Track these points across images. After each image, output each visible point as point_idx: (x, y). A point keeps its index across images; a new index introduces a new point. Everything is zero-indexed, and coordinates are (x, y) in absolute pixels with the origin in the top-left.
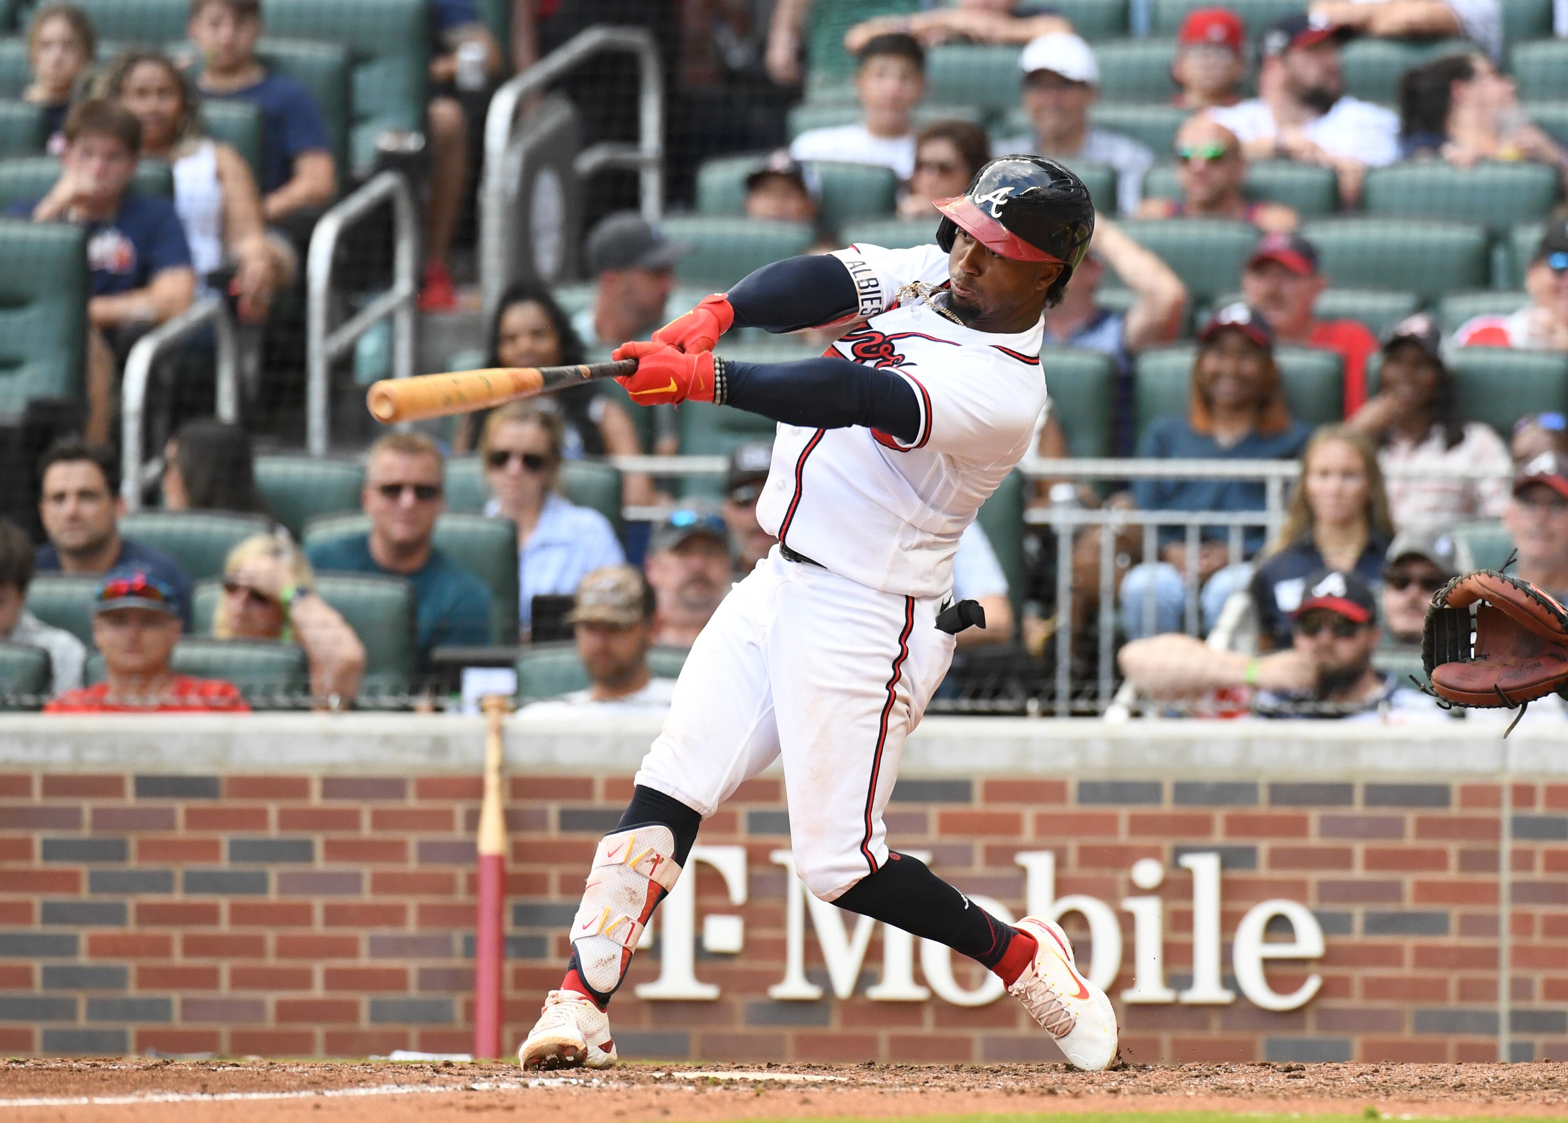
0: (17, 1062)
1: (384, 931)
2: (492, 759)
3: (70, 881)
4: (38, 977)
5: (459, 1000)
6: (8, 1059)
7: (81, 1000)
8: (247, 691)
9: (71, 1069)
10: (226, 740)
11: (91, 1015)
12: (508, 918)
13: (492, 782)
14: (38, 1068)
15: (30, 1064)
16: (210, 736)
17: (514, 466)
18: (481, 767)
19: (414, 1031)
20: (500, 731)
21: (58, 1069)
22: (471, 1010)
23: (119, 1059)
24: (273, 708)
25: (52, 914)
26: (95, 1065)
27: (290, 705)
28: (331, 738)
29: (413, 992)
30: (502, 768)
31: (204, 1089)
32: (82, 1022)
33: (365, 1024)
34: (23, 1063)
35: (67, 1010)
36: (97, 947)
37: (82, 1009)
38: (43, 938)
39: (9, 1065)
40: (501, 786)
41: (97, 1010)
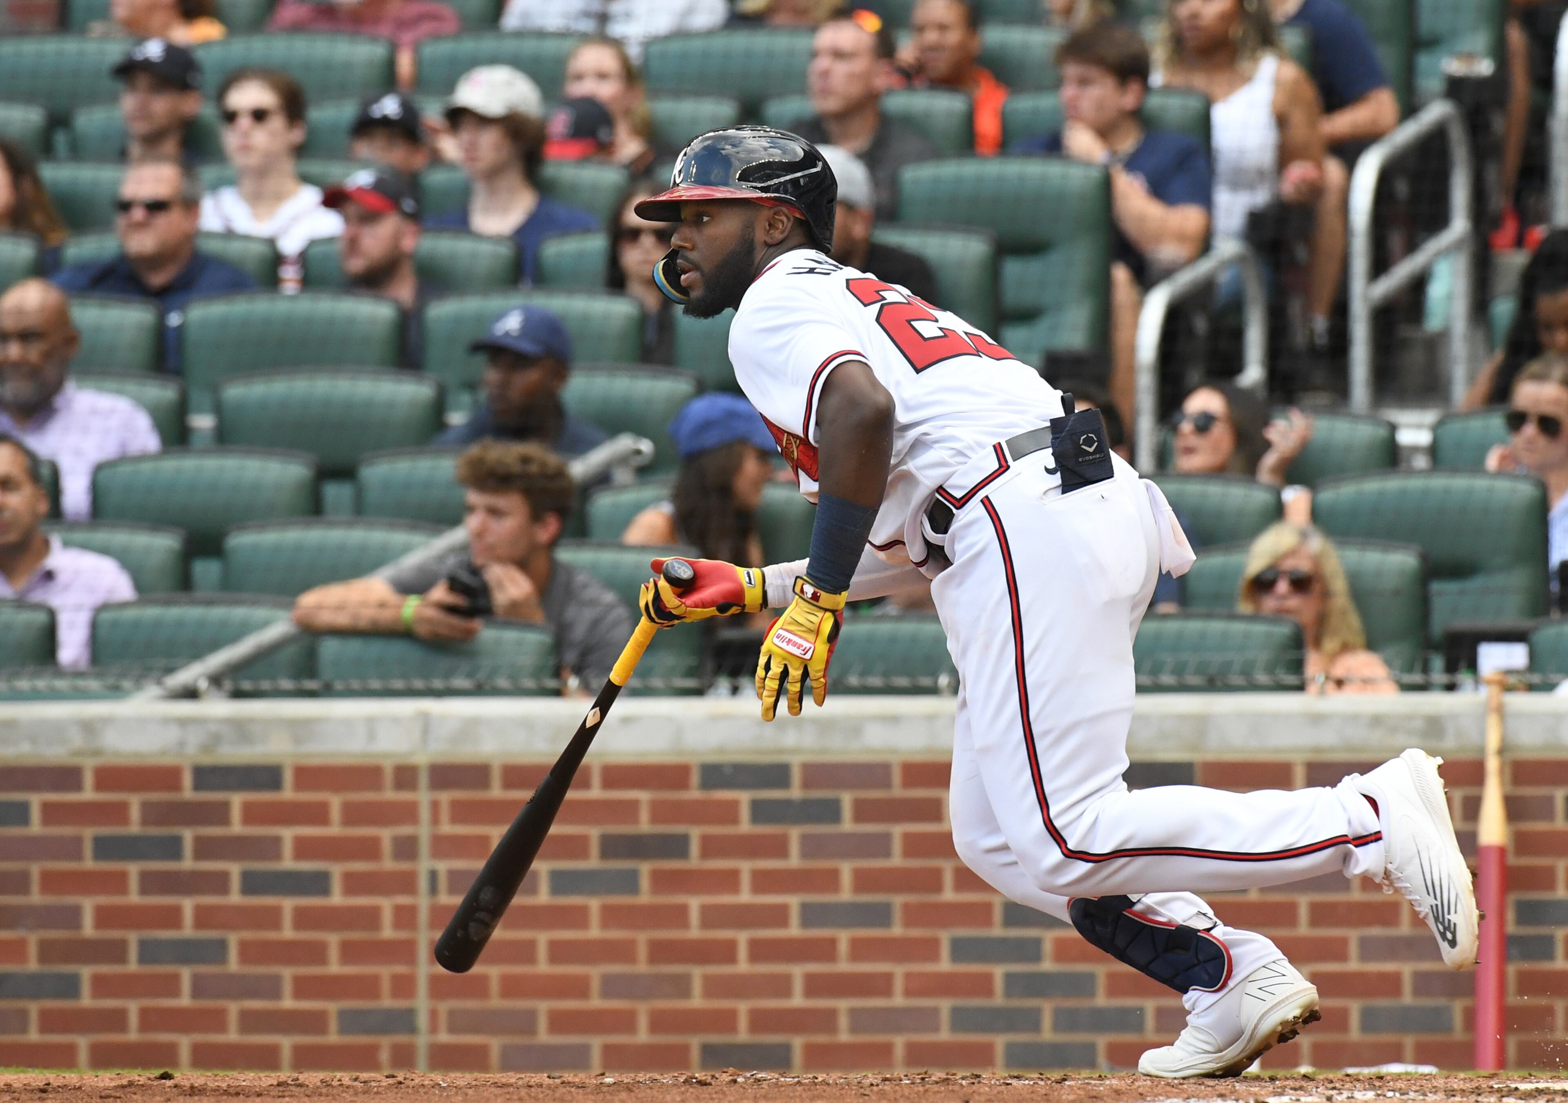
0: (976, 1078)
1: (1376, 931)
2: (1493, 741)
4: (999, 984)
5: (1458, 1007)
7: (1047, 1008)
10: (1202, 721)
11: (1057, 1027)
12: (1510, 916)
13: (1492, 765)
16: (1182, 718)
17: (1530, 430)
18: (1482, 750)
19: (1409, 1041)
20: (1500, 711)
22: (1471, 1018)
24: (1253, 687)
25: (1014, 916)
27: (1271, 683)
28: (1317, 719)
29: (1407, 999)
30: (1502, 751)
32: (1047, 1034)
33: (1355, 1034)
35: (1032, 1021)
36: (1063, 951)
37: (1047, 1020)
38: (1003, 941)
40: (1502, 772)
41: (1064, 1021)
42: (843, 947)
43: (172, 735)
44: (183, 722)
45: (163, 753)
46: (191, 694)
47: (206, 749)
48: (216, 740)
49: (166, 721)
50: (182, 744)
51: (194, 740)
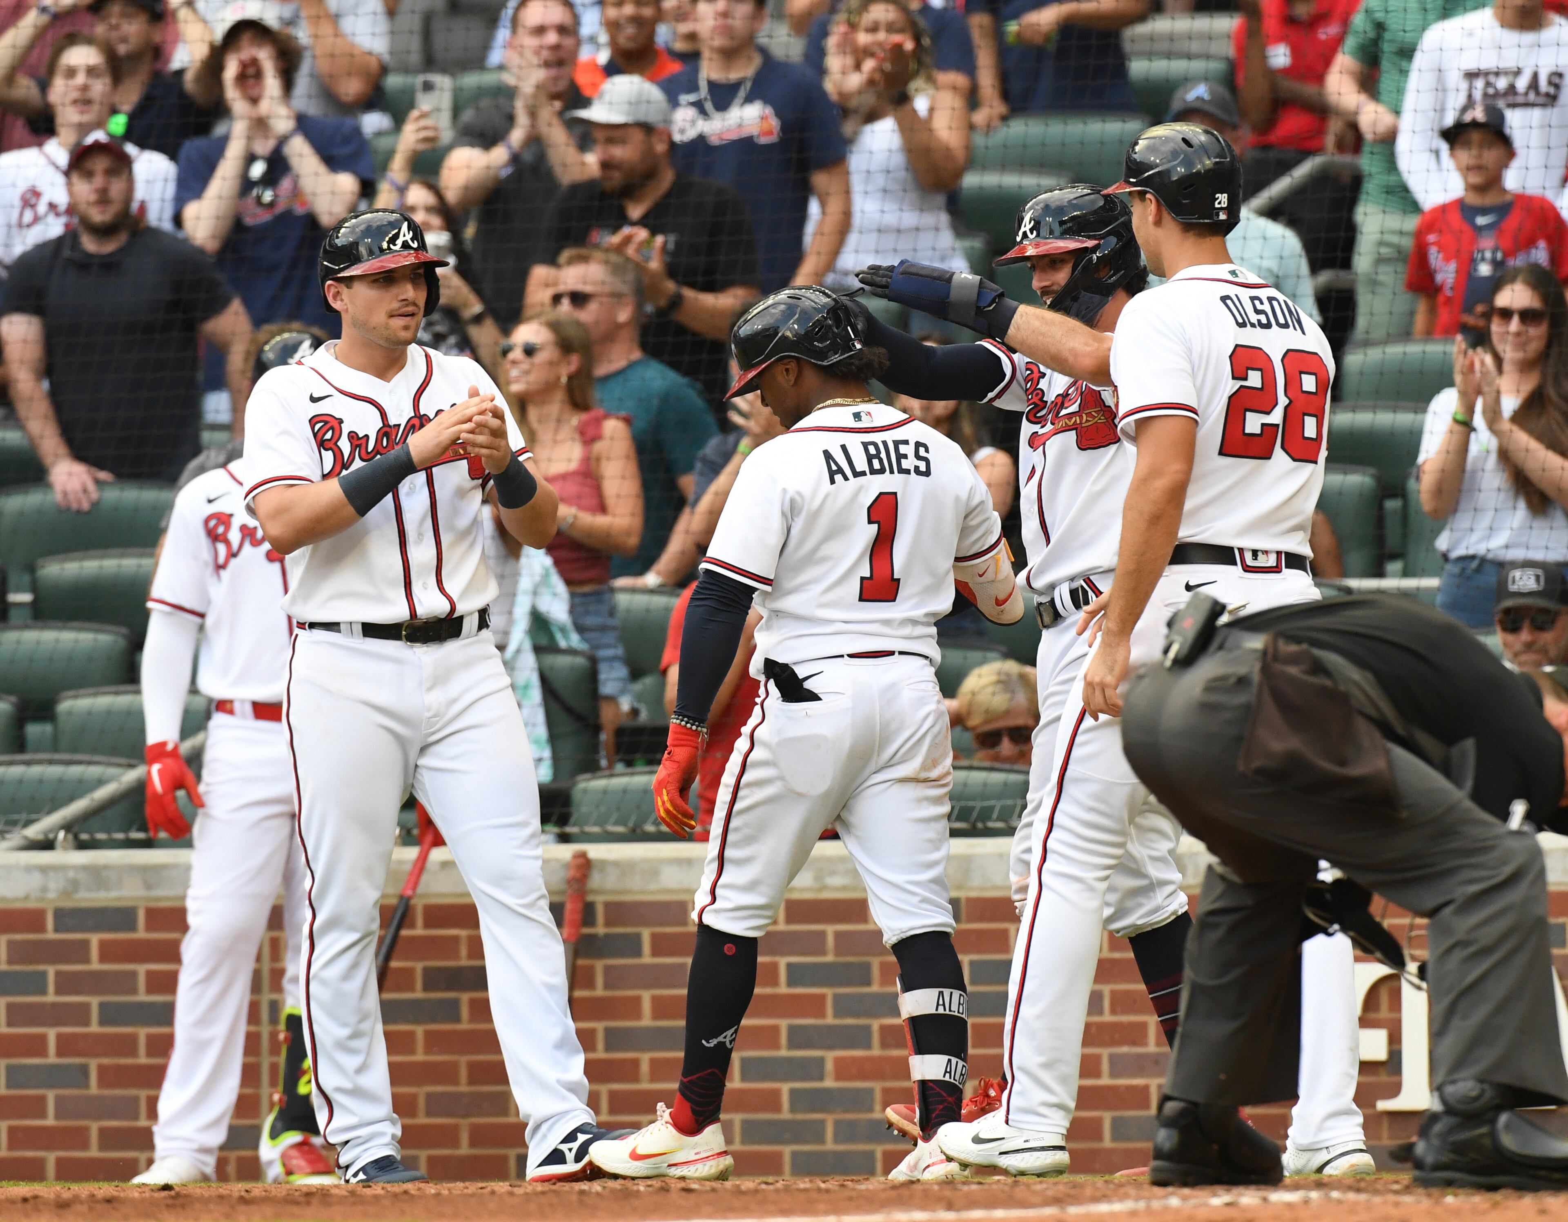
0: (767, 1183)
1: (1124, 1049)
3: (816, 1005)
4: (785, 1100)
6: (757, 1181)
7: (829, 1121)
8: (985, 815)
9: (819, 1190)
11: (839, 1137)
14: (787, 1189)
15: (780, 1185)
21: (805, 1190)
23: (867, 1179)
25: (798, 1038)
26: (842, 1186)
31: (950, 1207)
32: (830, 1144)
33: (1107, 1141)
34: (772, 1184)
35: (816, 1132)
36: (843, 1070)
37: (829, 1132)
38: (789, 1060)
39: (759, 1187)
41: (845, 1132)
42: (645, 1068)
43: (35, 881)
44: (44, 869)
45: (27, 898)
46: (47, 845)
47: (66, 894)
48: (75, 885)
49: (29, 869)
50: (44, 889)
51: (55, 886)
